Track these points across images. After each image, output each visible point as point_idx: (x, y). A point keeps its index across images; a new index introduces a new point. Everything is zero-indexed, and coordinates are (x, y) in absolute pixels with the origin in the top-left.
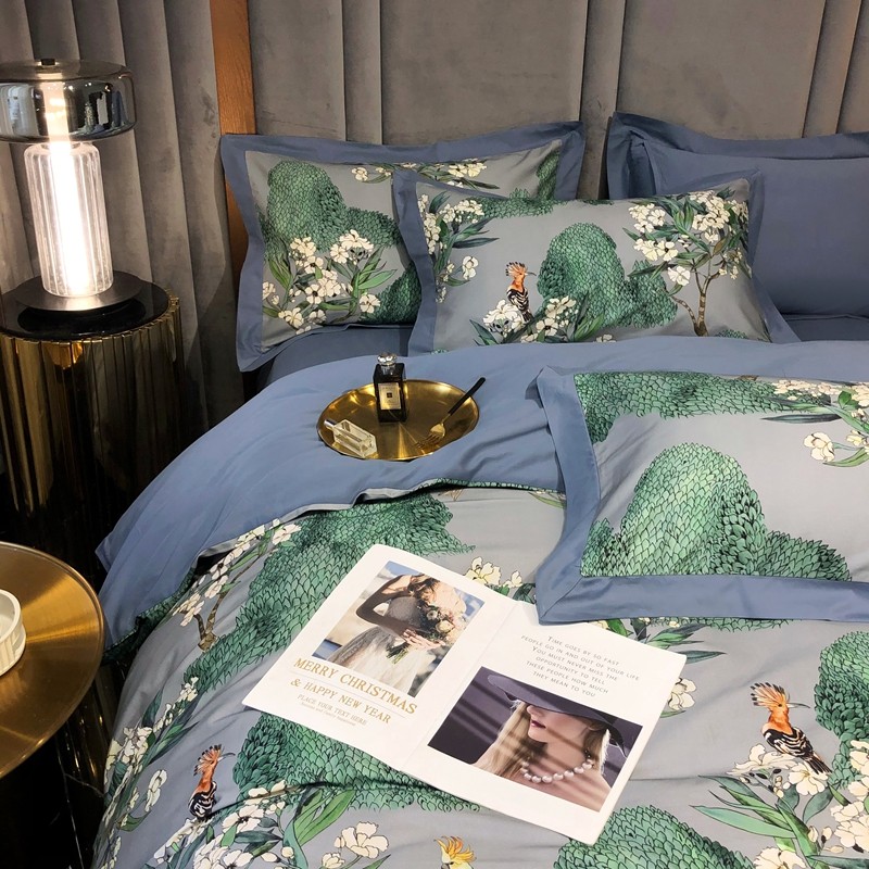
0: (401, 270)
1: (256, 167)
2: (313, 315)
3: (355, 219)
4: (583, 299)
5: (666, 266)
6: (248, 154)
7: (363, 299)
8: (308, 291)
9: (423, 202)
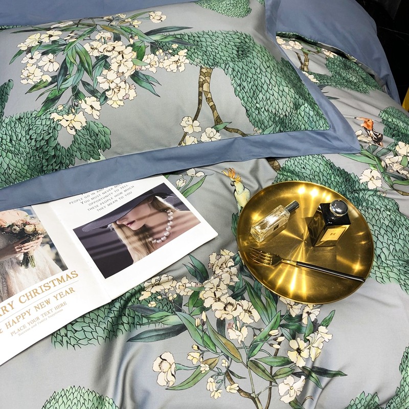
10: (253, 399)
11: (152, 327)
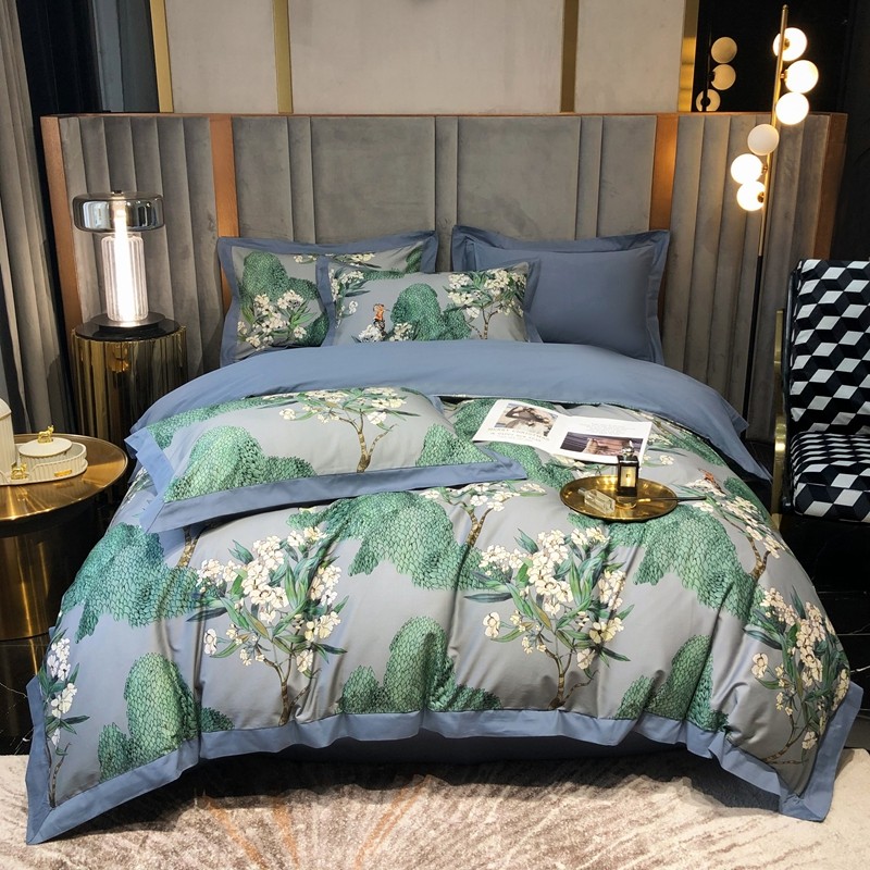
0: (320, 313)
1: (238, 256)
2: (266, 339)
3: (293, 284)
4: (416, 324)
5: (465, 307)
6: (233, 248)
7: (296, 330)
8: (264, 325)
9: (331, 274)
10: (556, 660)
11: (486, 591)
